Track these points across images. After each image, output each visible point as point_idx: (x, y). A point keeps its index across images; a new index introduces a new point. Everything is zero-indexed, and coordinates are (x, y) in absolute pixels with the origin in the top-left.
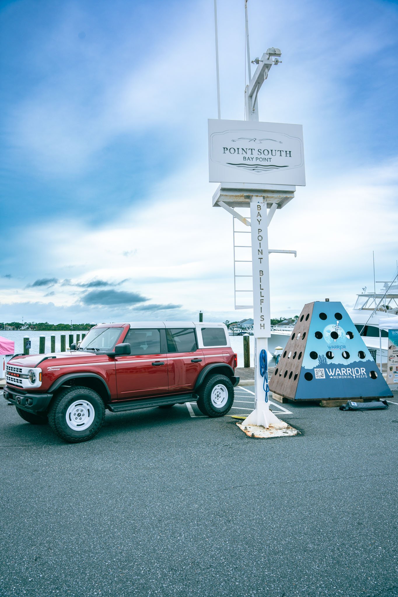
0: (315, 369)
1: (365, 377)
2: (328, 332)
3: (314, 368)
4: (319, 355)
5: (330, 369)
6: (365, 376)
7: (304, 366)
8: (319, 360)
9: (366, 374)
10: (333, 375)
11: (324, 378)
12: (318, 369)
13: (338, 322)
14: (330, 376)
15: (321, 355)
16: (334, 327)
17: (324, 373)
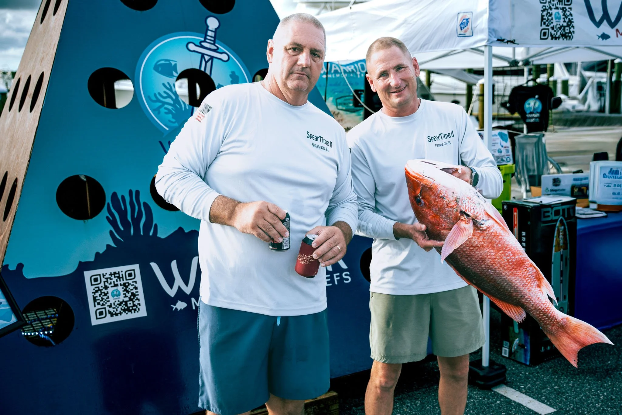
0: (88, 274)
1: (342, 279)
2: (163, 73)
3: (84, 266)
4: (114, 195)
5: (174, 264)
6: (341, 276)
7: (20, 266)
8: (113, 223)
9: (343, 266)
10: (188, 290)
11: (142, 312)
12: (108, 271)
13: (213, 23)
14: (174, 300)
15: (123, 192)
16: (191, 47)
17: (140, 285)
